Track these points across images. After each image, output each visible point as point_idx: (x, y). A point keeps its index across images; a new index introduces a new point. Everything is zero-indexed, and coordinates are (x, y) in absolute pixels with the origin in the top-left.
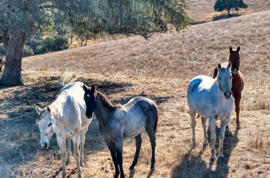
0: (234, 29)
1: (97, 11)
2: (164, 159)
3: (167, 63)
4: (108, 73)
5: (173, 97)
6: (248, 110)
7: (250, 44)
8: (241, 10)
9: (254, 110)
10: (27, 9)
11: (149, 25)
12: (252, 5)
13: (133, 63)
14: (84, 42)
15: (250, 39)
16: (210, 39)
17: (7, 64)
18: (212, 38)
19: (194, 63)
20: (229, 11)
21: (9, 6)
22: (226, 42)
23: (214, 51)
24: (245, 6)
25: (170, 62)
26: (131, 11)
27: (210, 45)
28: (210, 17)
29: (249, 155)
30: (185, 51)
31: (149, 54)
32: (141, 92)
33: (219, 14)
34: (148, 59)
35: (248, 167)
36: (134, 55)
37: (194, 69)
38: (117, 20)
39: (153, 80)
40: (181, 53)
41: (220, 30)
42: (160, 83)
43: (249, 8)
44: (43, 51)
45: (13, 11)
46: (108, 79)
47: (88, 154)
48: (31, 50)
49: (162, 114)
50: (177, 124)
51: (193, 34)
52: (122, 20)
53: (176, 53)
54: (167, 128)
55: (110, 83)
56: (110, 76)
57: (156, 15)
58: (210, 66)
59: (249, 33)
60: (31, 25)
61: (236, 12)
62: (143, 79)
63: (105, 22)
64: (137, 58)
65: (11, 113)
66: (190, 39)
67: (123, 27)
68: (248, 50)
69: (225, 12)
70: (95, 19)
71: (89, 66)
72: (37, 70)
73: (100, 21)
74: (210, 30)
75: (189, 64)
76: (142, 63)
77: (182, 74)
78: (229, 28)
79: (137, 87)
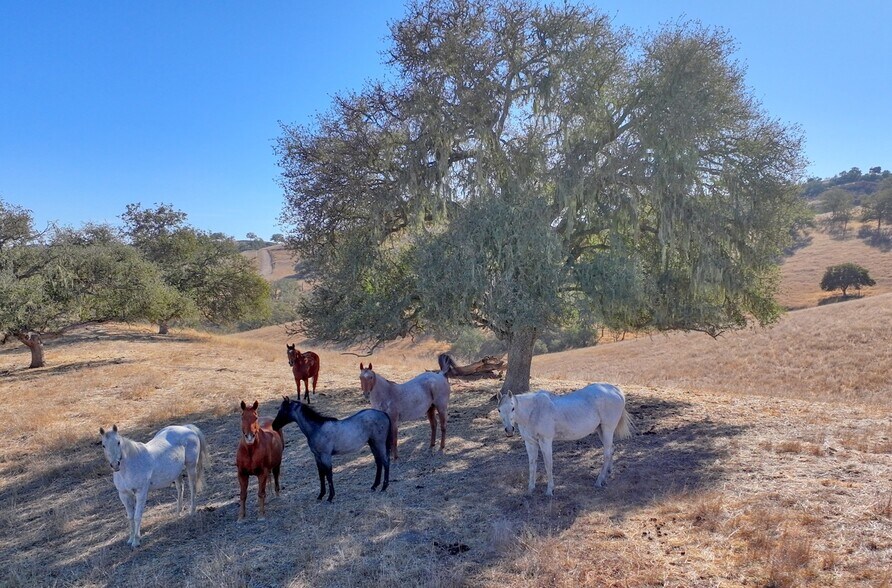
0: (853, 319)
1: (641, 297)
2: (738, 526)
3: (745, 369)
4: (655, 385)
5: (753, 426)
6: (875, 453)
7: (879, 341)
8: (865, 289)
9: (885, 452)
10: (539, 294)
11: (719, 318)
12: (883, 280)
13: (693, 368)
14: (621, 336)
15: (880, 335)
16: (813, 333)
17: (510, 369)
18: (816, 332)
19: (788, 369)
20: (844, 291)
21: (515, 291)
22: (839, 338)
23: (820, 352)
24: (871, 283)
25: (750, 368)
26: (691, 296)
27: (813, 343)
28: (815, 299)
29: (875, 527)
30: (773, 351)
31: (717, 355)
32: (704, 417)
33: (829, 294)
34: (715, 363)
35: (873, 547)
36: (694, 356)
37: (787, 378)
38: (670, 310)
39: (723, 398)
40: (767, 354)
41: (830, 320)
42: (733, 403)
43: (877, 285)
44: (561, 348)
45: (521, 297)
46: (655, 394)
47: (623, 510)
48: (545, 345)
49: (735, 453)
50: (760, 469)
51: (786, 326)
52: (678, 311)
53: (759, 353)
54: (744, 475)
55: (658, 400)
56: (659, 389)
57: (730, 302)
58: (812, 375)
59: (878, 325)
60: (545, 316)
61: (857, 291)
62: (708, 396)
63: (652, 312)
64: (698, 360)
65: (514, 443)
66: (781, 333)
67: (679, 320)
68: (875, 351)
69: (839, 292)
70: (638, 308)
71: (628, 370)
72: (553, 378)
73: (645, 312)
74: (813, 319)
75: (779, 370)
76: (706, 368)
77: (767, 387)
78: (845, 316)
79: (699, 408)
